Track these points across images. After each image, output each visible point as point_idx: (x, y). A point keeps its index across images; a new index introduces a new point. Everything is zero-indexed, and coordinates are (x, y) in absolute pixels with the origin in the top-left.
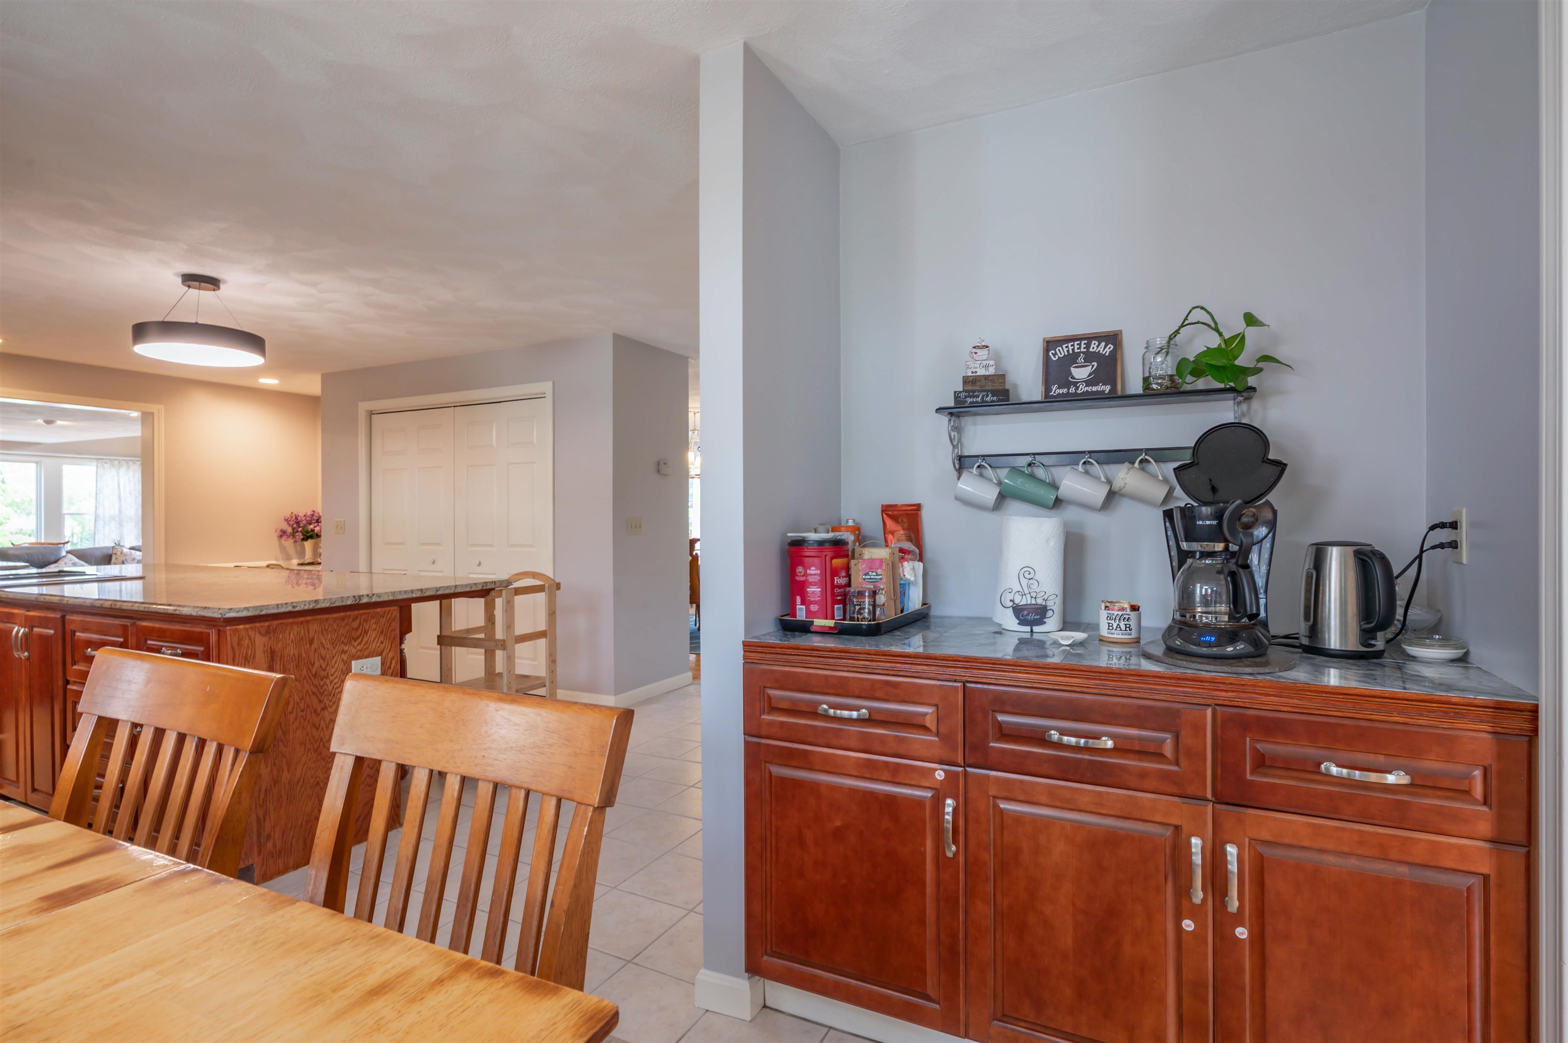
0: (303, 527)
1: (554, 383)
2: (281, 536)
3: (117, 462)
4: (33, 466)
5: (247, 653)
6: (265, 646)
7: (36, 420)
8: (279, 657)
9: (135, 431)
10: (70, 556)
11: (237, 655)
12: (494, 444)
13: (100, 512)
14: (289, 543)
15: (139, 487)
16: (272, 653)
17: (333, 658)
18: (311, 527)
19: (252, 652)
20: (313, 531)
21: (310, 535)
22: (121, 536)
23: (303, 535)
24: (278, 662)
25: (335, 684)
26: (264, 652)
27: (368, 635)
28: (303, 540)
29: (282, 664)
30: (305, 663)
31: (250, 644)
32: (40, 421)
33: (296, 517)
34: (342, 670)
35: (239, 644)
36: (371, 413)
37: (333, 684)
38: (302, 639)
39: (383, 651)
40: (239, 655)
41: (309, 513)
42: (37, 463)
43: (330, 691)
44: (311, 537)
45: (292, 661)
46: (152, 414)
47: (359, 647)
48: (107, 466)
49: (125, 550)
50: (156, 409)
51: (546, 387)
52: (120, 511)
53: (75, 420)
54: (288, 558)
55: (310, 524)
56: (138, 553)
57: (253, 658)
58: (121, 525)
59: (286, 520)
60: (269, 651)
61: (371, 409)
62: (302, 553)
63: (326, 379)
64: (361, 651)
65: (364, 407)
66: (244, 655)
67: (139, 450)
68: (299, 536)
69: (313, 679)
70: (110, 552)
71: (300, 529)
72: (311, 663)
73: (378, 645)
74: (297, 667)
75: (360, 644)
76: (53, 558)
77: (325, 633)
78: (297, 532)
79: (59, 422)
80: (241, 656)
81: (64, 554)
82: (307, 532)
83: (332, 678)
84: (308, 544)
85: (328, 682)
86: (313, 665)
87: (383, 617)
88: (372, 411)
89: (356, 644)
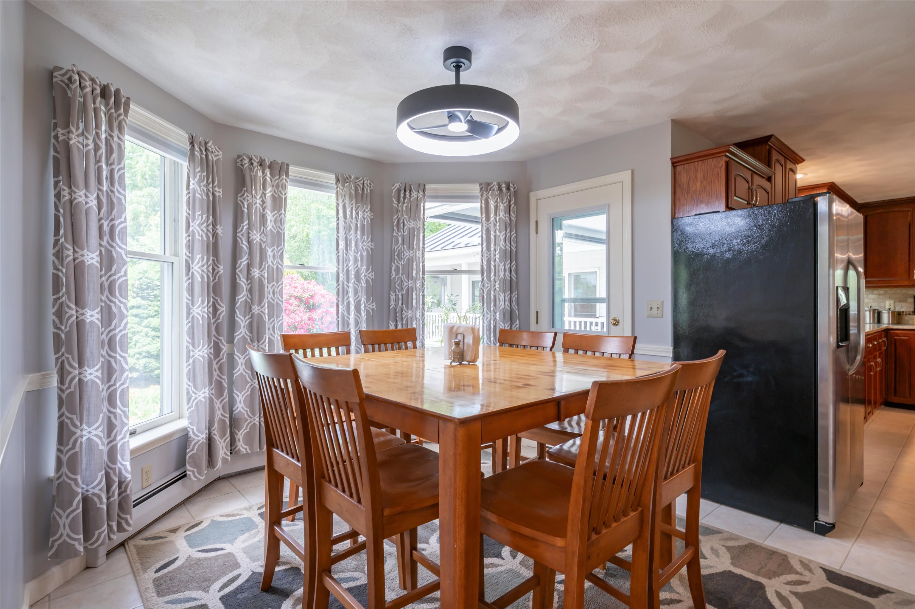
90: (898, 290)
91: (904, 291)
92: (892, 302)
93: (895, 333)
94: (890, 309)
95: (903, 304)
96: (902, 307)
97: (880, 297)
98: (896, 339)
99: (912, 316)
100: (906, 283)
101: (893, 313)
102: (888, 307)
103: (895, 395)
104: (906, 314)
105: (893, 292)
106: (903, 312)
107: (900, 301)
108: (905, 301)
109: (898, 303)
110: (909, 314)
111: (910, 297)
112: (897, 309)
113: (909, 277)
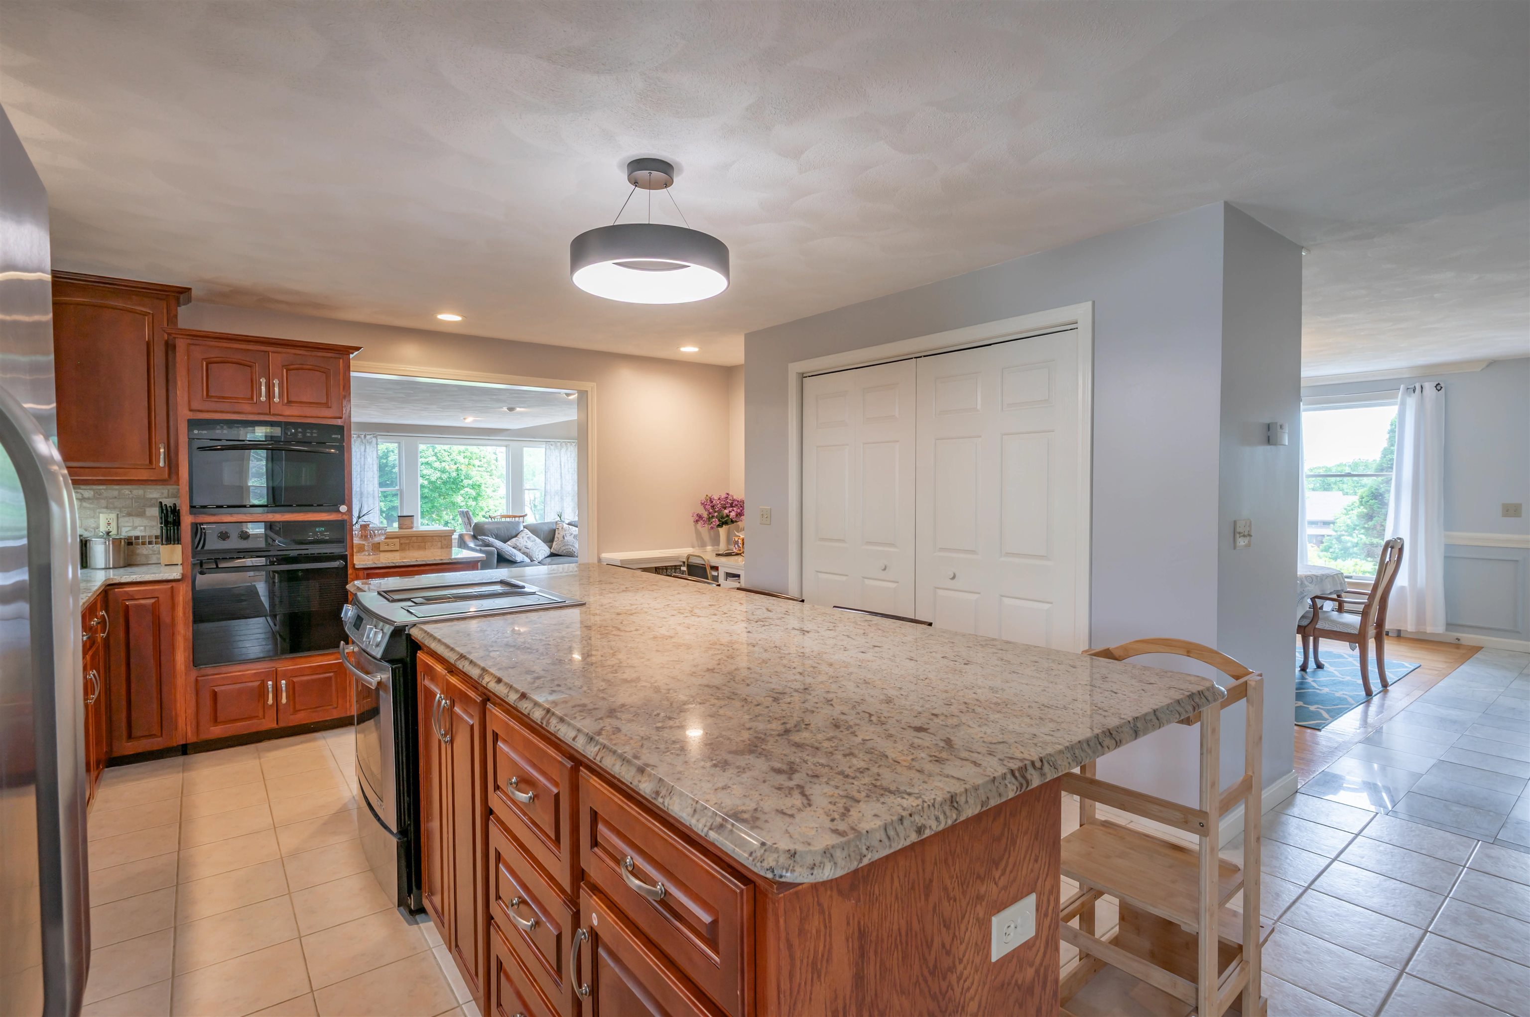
0: (719, 511)
1: (1094, 303)
2: (697, 521)
3: (559, 444)
4: (504, 449)
5: (816, 952)
6: (848, 924)
7: (502, 408)
8: (873, 945)
9: (571, 415)
10: (526, 531)
11: (798, 963)
12: (979, 407)
13: (548, 487)
14: (704, 529)
15: (575, 465)
16: (862, 934)
17: (963, 918)
18: (726, 511)
19: (825, 946)
20: (728, 516)
21: (724, 521)
22: (562, 508)
23: (719, 520)
24: (872, 957)
25: (965, 981)
26: (847, 940)
27: (1017, 848)
28: (719, 526)
29: (879, 959)
30: (917, 947)
31: (823, 928)
32: (505, 409)
33: (711, 500)
34: (976, 944)
35: (801, 932)
36: (803, 376)
37: (962, 982)
38: (913, 888)
39: (1038, 878)
40: (802, 961)
41: (723, 496)
42: (506, 446)
43: (957, 1001)
44: (726, 523)
45: (896, 946)
46: (587, 391)
47: (1002, 883)
48: (552, 447)
49: (565, 526)
50: (589, 386)
51: (1081, 312)
52: (562, 487)
53: (528, 407)
54: (703, 545)
55: (725, 508)
56: (574, 528)
57: (827, 961)
58: (562, 499)
59: (702, 504)
60: (856, 934)
61: (801, 371)
62: (716, 541)
63: (750, 339)
64: (1005, 888)
65: (795, 368)
66: (811, 957)
67: (575, 433)
68: (716, 522)
69: (930, 979)
70: (554, 527)
71: (716, 514)
72: (927, 942)
73: (1030, 867)
74: (903, 960)
75: (1003, 874)
76: (514, 534)
77: (950, 861)
78: (713, 517)
79: (518, 409)
80: (805, 961)
81: (522, 528)
82: (722, 517)
83: (960, 968)
84: (723, 531)
85: (953, 978)
86: (930, 946)
87: (1039, 801)
88: (803, 374)
89: (997, 874)
90: (126, 490)
91: (138, 491)
92: (113, 516)
93: (126, 592)
94: (108, 533)
95: (138, 521)
96: (135, 528)
97: (85, 504)
98: (127, 606)
99: (156, 547)
100: (144, 475)
101: (117, 542)
102: (103, 528)
103: (130, 737)
104: (143, 543)
105: (116, 493)
106: (137, 538)
107: (129, 515)
108: (141, 514)
109: (127, 519)
110: (150, 543)
111: (151, 506)
112: (126, 532)
113: (151, 462)
